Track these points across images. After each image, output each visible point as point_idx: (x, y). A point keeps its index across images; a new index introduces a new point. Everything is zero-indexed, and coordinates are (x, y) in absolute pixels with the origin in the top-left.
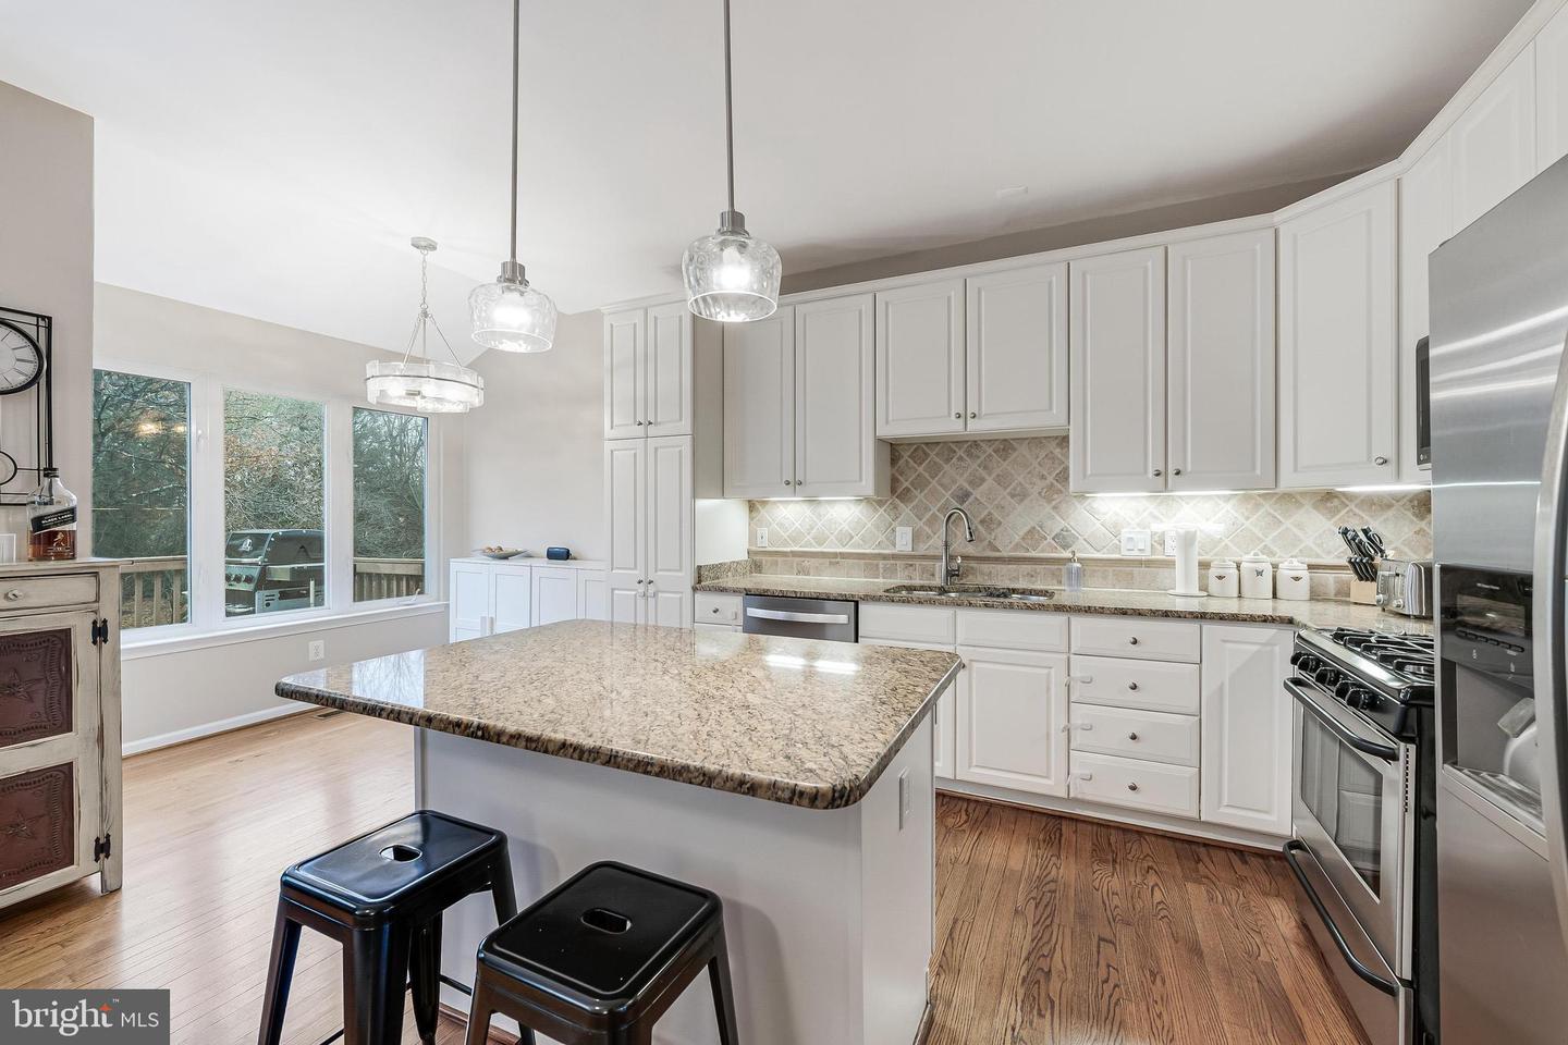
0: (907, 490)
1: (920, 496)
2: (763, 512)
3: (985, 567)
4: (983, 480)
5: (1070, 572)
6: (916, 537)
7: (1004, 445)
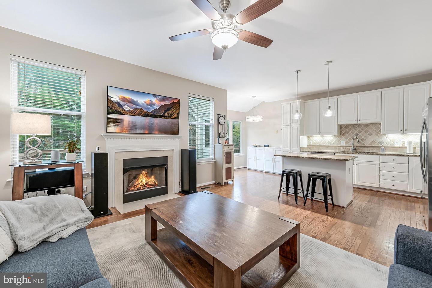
0: (344, 134)
1: (347, 135)
2: (311, 138)
3: (362, 148)
4: (361, 132)
5: (382, 149)
6: (346, 143)
7: (367, 125)
